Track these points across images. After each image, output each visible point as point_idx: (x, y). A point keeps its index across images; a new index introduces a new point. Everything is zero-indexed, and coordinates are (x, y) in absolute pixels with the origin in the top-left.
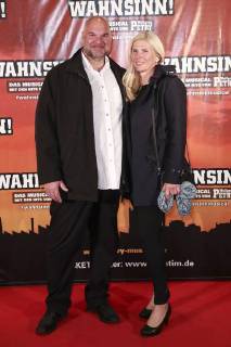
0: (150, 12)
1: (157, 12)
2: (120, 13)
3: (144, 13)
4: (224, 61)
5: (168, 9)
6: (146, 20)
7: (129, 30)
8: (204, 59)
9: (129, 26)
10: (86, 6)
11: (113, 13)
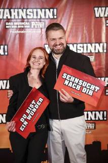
0: (43, 17)
1: (47, 17)
2: (25, 17)
3: (39, 17)
4: (87, 46)
5: (53, 15)
6: (40, 22)
7: (31, 28)
8: (75, 45)
9: (31, 25)
10: (4, 12)
11: (20, 17)
